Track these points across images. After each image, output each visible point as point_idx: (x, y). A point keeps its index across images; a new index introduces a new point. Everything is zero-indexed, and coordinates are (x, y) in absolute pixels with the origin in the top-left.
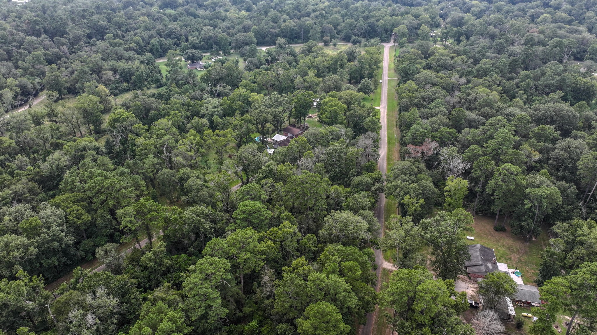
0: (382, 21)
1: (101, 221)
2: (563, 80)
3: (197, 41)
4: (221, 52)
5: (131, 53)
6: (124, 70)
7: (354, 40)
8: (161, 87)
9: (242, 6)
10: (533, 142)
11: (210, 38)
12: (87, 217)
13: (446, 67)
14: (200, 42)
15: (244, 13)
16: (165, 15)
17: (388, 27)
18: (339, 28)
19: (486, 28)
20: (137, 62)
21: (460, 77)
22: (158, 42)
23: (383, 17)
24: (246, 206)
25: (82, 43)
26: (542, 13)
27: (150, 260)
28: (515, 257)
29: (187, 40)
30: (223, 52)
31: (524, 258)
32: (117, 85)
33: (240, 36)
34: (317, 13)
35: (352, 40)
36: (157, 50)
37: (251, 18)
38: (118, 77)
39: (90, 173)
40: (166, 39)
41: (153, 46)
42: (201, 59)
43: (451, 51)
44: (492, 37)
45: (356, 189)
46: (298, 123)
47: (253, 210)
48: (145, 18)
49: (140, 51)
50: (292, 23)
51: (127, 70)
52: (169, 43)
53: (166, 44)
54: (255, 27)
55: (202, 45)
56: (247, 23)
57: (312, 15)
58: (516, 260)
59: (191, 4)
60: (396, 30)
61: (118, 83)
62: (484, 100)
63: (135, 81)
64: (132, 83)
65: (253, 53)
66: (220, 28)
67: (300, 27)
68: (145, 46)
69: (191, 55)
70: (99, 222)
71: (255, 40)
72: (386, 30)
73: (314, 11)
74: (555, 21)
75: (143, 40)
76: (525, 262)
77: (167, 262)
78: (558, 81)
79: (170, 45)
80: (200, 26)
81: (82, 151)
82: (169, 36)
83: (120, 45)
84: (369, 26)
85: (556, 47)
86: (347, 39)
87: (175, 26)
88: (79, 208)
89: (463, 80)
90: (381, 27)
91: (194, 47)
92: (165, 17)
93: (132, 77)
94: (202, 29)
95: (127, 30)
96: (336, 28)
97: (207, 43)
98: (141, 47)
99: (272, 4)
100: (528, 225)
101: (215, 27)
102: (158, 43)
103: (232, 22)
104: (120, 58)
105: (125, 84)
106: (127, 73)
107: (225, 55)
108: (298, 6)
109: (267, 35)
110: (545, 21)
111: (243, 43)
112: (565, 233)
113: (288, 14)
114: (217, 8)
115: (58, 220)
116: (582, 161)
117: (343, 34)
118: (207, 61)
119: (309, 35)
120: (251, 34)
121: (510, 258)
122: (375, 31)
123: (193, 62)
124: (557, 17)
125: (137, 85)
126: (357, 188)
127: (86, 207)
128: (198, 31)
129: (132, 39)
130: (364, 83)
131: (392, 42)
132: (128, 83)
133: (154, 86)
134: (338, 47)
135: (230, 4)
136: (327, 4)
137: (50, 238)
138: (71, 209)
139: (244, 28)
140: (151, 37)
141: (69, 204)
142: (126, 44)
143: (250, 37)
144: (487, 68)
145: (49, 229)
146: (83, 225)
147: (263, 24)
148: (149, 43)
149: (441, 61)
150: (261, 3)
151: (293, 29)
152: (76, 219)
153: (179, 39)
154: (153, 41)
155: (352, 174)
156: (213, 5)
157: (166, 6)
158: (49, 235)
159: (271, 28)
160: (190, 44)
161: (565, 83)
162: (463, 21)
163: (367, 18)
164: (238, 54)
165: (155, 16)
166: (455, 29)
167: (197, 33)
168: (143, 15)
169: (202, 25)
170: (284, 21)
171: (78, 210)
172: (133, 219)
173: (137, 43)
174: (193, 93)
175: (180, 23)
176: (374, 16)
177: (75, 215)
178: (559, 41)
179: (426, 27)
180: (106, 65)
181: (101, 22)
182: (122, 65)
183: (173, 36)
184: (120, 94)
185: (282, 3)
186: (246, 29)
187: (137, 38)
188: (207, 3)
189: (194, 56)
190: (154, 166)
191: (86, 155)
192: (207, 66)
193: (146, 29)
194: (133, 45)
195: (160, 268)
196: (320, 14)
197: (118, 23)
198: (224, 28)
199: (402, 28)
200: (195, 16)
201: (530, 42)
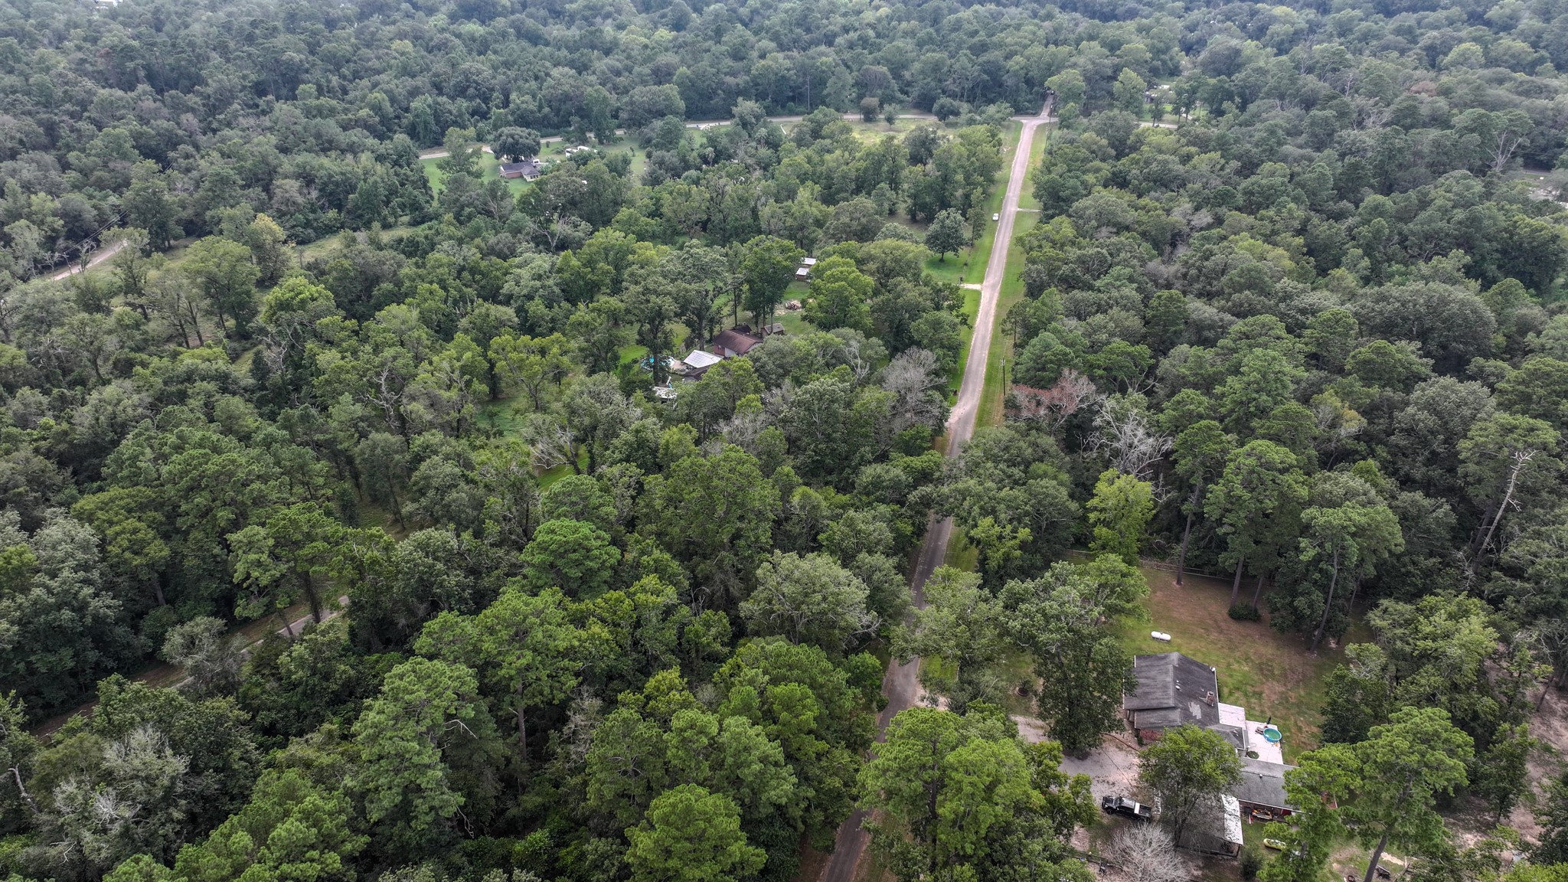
0: (1018, 58)
1: (196, 562)
2: (1474, 221)
3: (533, 106)
4: (591, 135)
5: (355, 135)
6: (330, 176)
7: (942, 107)
8: (423, 222)
9: (663, 16)
10: (1351, 385)
11: (566, 98)
12: (159, 550)
13: (1164, 181)
14: (540, 107)
15: (664, 34)
16: (458, 36)
17: (1034, 73)
18: (907, 75)
19: (1293, 81)
20: (366, 158)
21: (1197, 209)
22: (429, 106)
23: (1025, 47)
24: (553, 532)
25: (236, 106)
26: (1461, 41)
27: (301, 662)
28: (1273, 690)
29: (506, 103)
30: (597, 136)
31: (1297, 693)
32: (311, 216)
33: (641, 94)
34: (853, 36)
35: (936, 107)
36: (426, 128)
37: (680, 47)
38: (314, 194)
39: (179, 437)
40: (453, 98)
41: (417, 116)
42: (535, 152)
43: (1183, 140)
44: (1308, 103)
45: (864, 498)
46: (756, 323)
47: (567, 542)
48: (407, 45)
49: (382, 129)
50: (780, 61)
51: (338, 178)
52: (460, 110)
53: (450, 112)
54: (683, 69)
55: (545, 117)
56: (667, 58)
57: (839, 40)
58: (1274, 697)
59: (533, 10)
60: (1053, 81)
61: (314, 211)
62: (1242, 270)
63: (357, 207)
64: (349, 212)
65: (670, 139)
66: (594, 73)
67: (803, 70)
68: (398, 117)
69: (510, 140)
70: (190, 562)
71: (682, 105)
72: (1029, 82)
73: (846, 30)
74: (1491, 62)
75: (393, 100)
77: (344, 672)
78: (1460, 223)
79: (461, 115)
80: (543, 66)
81: (182, 383)
82: (461, 91)
83: (332, 112)
84: (985, 72)
85: (1472, 131)
86: (924, 104)
87: (480, 67)
88: (142, 525)
89: (1204, 217)
90: (1016, 74)
91: (523, 120)
92: (457, 41)
93: (351, 196)
94: (548, 75)
95: (356, 75)
96: (897, 76)
97: (558, 112)
98: (385, 120)
99: (741, 10)
100: (1311, 606)
101: (582, 68)
102: (428, 110)
103: (629, 57)
104: (326, 146)
105: (332, 214)
106: (337, 184)
107: (601, 143)
108: (806, 16)
109: (715, 92)
110: (1464, 60)
111: (650, 111)
112: (1399, 631)
113: (775, 37)
114: (599, 20)
115: (80, 555)
116: (1472, 438)
117: (915, 92)
118: (551, 156)
119: (825, 92)
120: (671, 90)
122: (1001, 85)
123: (516, 160)
124: (1501, 50)
125: (361, 216)
126: (868, 494)
127: (161, 523)
128: (536, 78)
129: (365, 97)
130: (943, 222)
131: (1045, 113)
132: (340, 212)
133: (406, 219)
134: (898, 124)
135: (634, 10)
136: (885, 10)
137: (52, 600)
138: (117, 528)
139: (656, 72)
140: (414, 93)
141: (117, 514)
142: (346, 111)
143: (668, 98)
144: (1271, 187)
145: (53, 575)
146: (145, 570)
147: (705, 63)
148: (407, 110)
149: (1154, 165)
150: (712, 7)
151: (783, 77)
152: (127, 555)
153: (486, 100)
154: (416, 104)
155: (862, 457)
156: (587, 13)
157: (467, 13)
158: (50, 591)
159: (726, 74)
160: (513, 113)
161: (1479, 229)
162: (1239, 60)
163: (983, 48)
164: (635, 140)
165: (431, 39)
166: (1213, 81)
167: (533, 84)
168: (402, 36)
169: (548, 64)
170: (763, 56)
171: (135, 531)
172: (264, 557)
173: (377, 108)
174: (492, 240)
175: (493, 57)
176: (1000, 45)
177: (126, 544)
178: (1481, 116)
179: (1133, 75)
180: (286, 164)
181: (290, 54)
182: (328, 164)
183: (471, 91)
184: (318, 238)
185: (770, 7)
186: (661, 75)
187: (377, 96)
188: (574, 6)
189: (517, 143)
190: (354, 423)
191: (190, 391)
193: (406, 71)
194: (364, 112)
195: (325, 685)
196: (860, 38)
197: (334, 56)
198: (603, 73)
199: (1070, 77)
200: (535, 39)
201: (1405, 117)
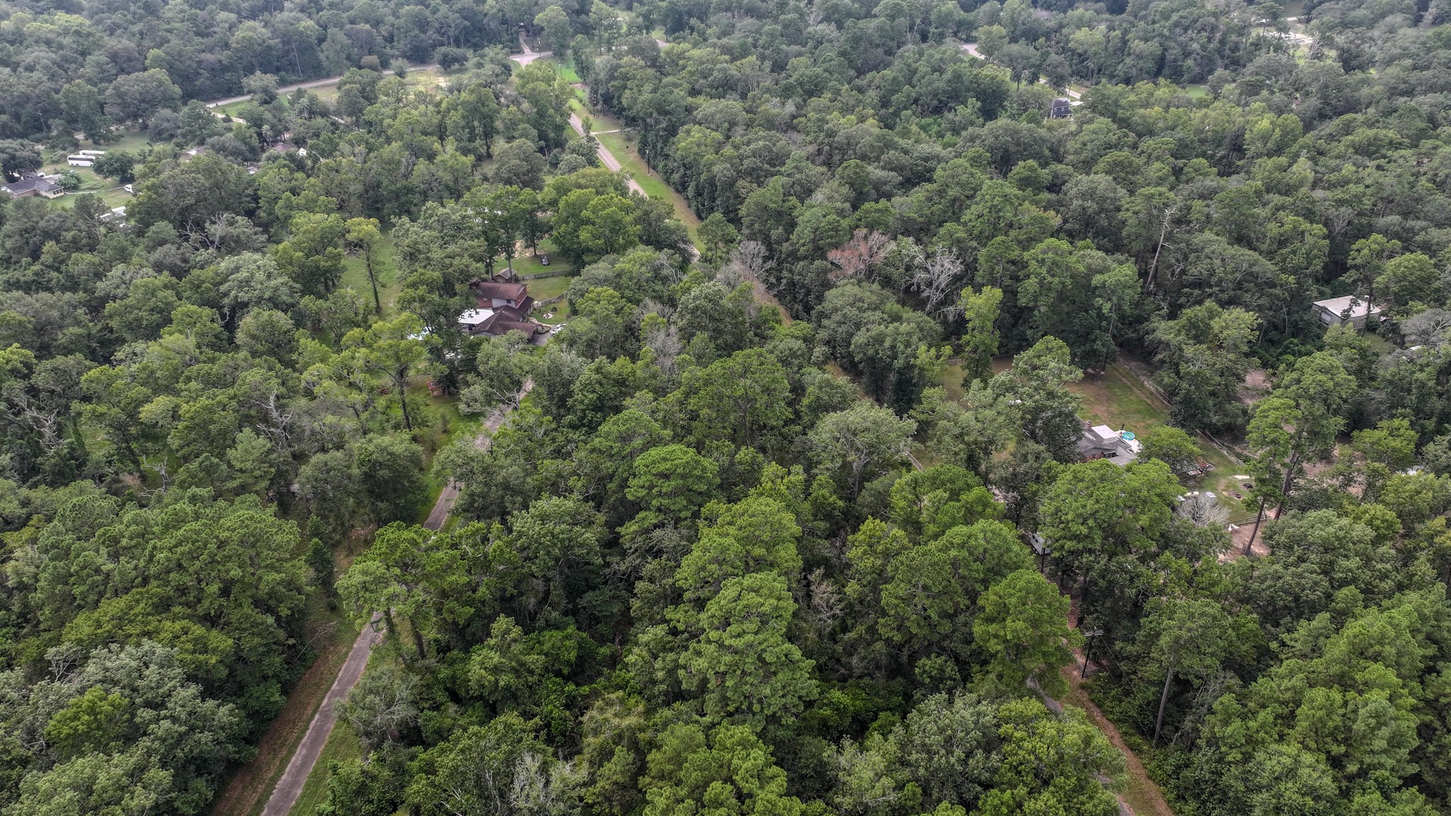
4: (80, 136)
7: (445, 56)
11: (26, 98)
13: (726, 86)
17: (514, 14)
30: (91, 136)
31: (1114, 408)
35: (434, 57)
42: (35, 165)
50: (258, 30)
54: (153, 52)
56: (121, 43)
60: (540, 19)
65: (200, 124)
66: (30, 68)
67: (286, 38)
71: (177, 89)
76: (1121, 413)
84: (465, 18)
88: (183, 623)
96: (378, 32)
97: (17, 117)
103: (61, 47)
107: (101, 143)
111: (143, 101)
116: (1128, 210)
117: (402, 44)
118: (59, 167)
119: (322, 56)
120: (156, 74)
121: (1096, 416)
131: (527, 50)
134: (413, 77)
137: (182, 729)
139: (117, 58)
141: (146, 624)
143: (161, 84)
147: (175, 42)
149: (712, 73)
152: (199, 657)
158: (175, 719)
159: (200, 52)
170: (232, 27)
189: (13, 157)
192: (74, 181)
199: (551, 13)
201: (833, 13)
